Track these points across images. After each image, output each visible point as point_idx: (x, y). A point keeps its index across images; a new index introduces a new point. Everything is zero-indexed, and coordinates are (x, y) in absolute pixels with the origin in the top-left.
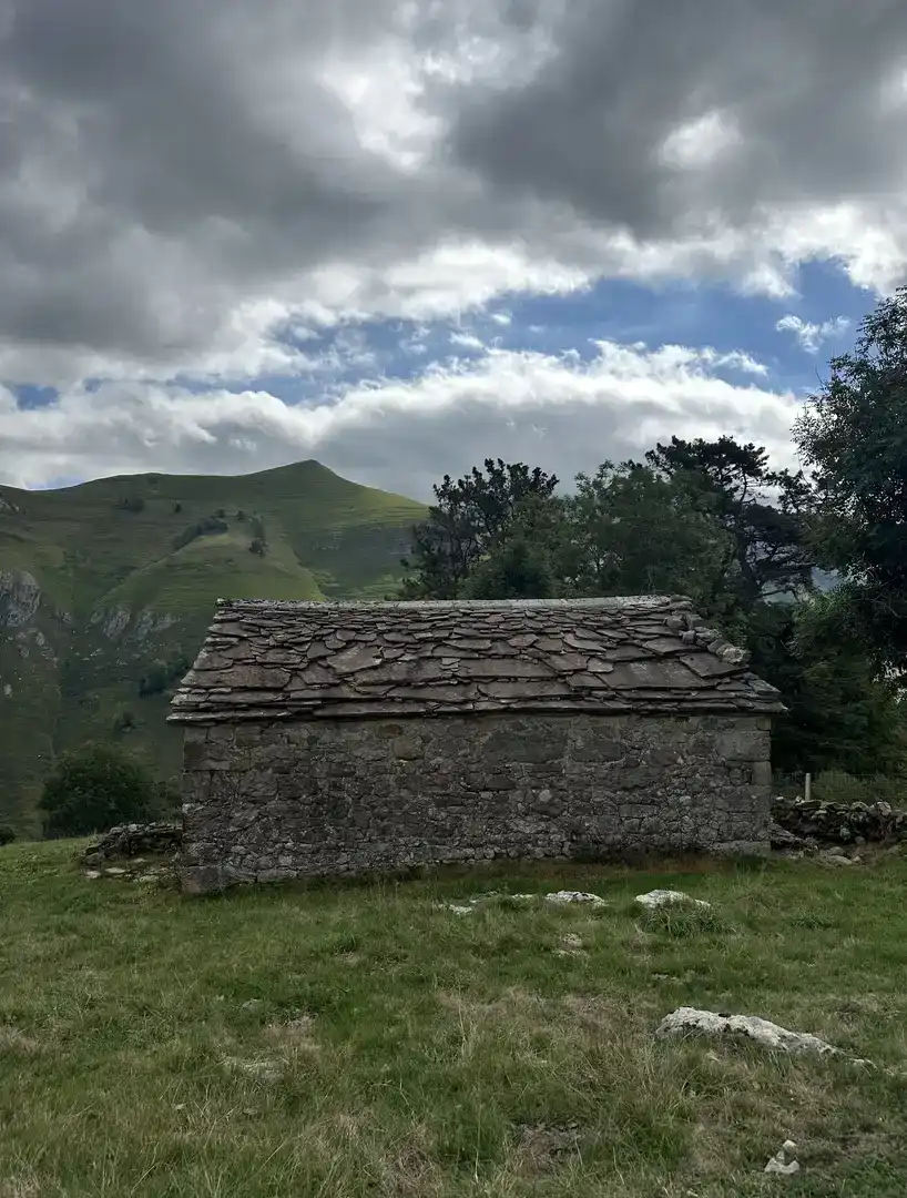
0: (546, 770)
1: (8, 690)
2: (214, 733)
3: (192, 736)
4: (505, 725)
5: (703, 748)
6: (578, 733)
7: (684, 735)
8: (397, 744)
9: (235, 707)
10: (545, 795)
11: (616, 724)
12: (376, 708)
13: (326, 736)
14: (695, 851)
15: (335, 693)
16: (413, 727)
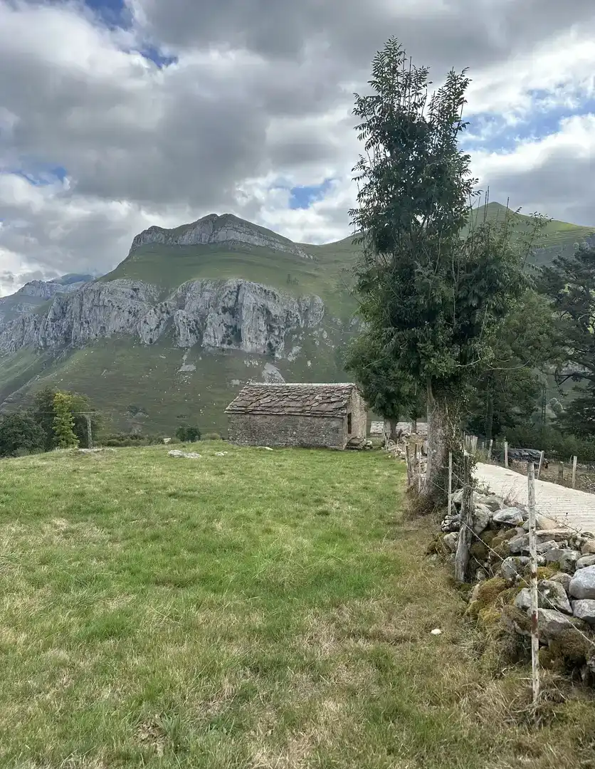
0: (295, 427)
1: (309, 363)
2: (233, 415)
3: (229, 416)
4: (286, 418)
5: (328, 425)
6: (301, 420)
7: (323, 422)
8: (265, 420)
9: (236, 411)
10: (295, 433)
11: (309, 418)
12: (261, 412)
13: (252, 417)
14: (326, 447)
15: (256, 409)
16: (268, 417)
